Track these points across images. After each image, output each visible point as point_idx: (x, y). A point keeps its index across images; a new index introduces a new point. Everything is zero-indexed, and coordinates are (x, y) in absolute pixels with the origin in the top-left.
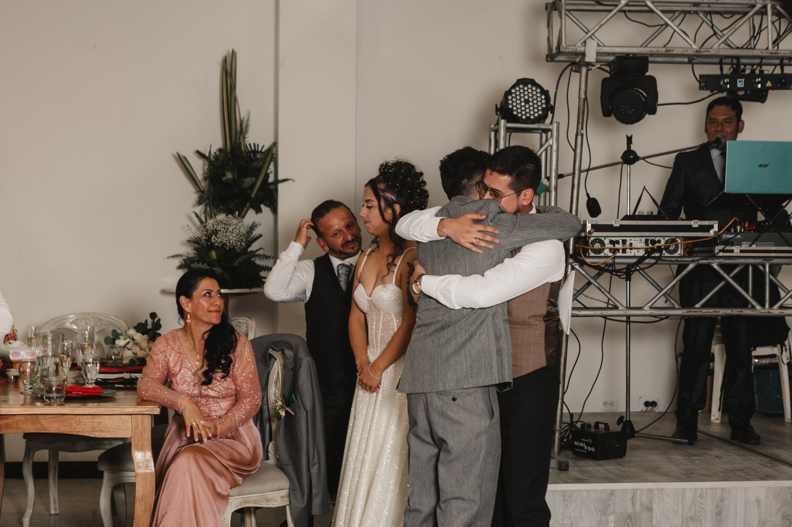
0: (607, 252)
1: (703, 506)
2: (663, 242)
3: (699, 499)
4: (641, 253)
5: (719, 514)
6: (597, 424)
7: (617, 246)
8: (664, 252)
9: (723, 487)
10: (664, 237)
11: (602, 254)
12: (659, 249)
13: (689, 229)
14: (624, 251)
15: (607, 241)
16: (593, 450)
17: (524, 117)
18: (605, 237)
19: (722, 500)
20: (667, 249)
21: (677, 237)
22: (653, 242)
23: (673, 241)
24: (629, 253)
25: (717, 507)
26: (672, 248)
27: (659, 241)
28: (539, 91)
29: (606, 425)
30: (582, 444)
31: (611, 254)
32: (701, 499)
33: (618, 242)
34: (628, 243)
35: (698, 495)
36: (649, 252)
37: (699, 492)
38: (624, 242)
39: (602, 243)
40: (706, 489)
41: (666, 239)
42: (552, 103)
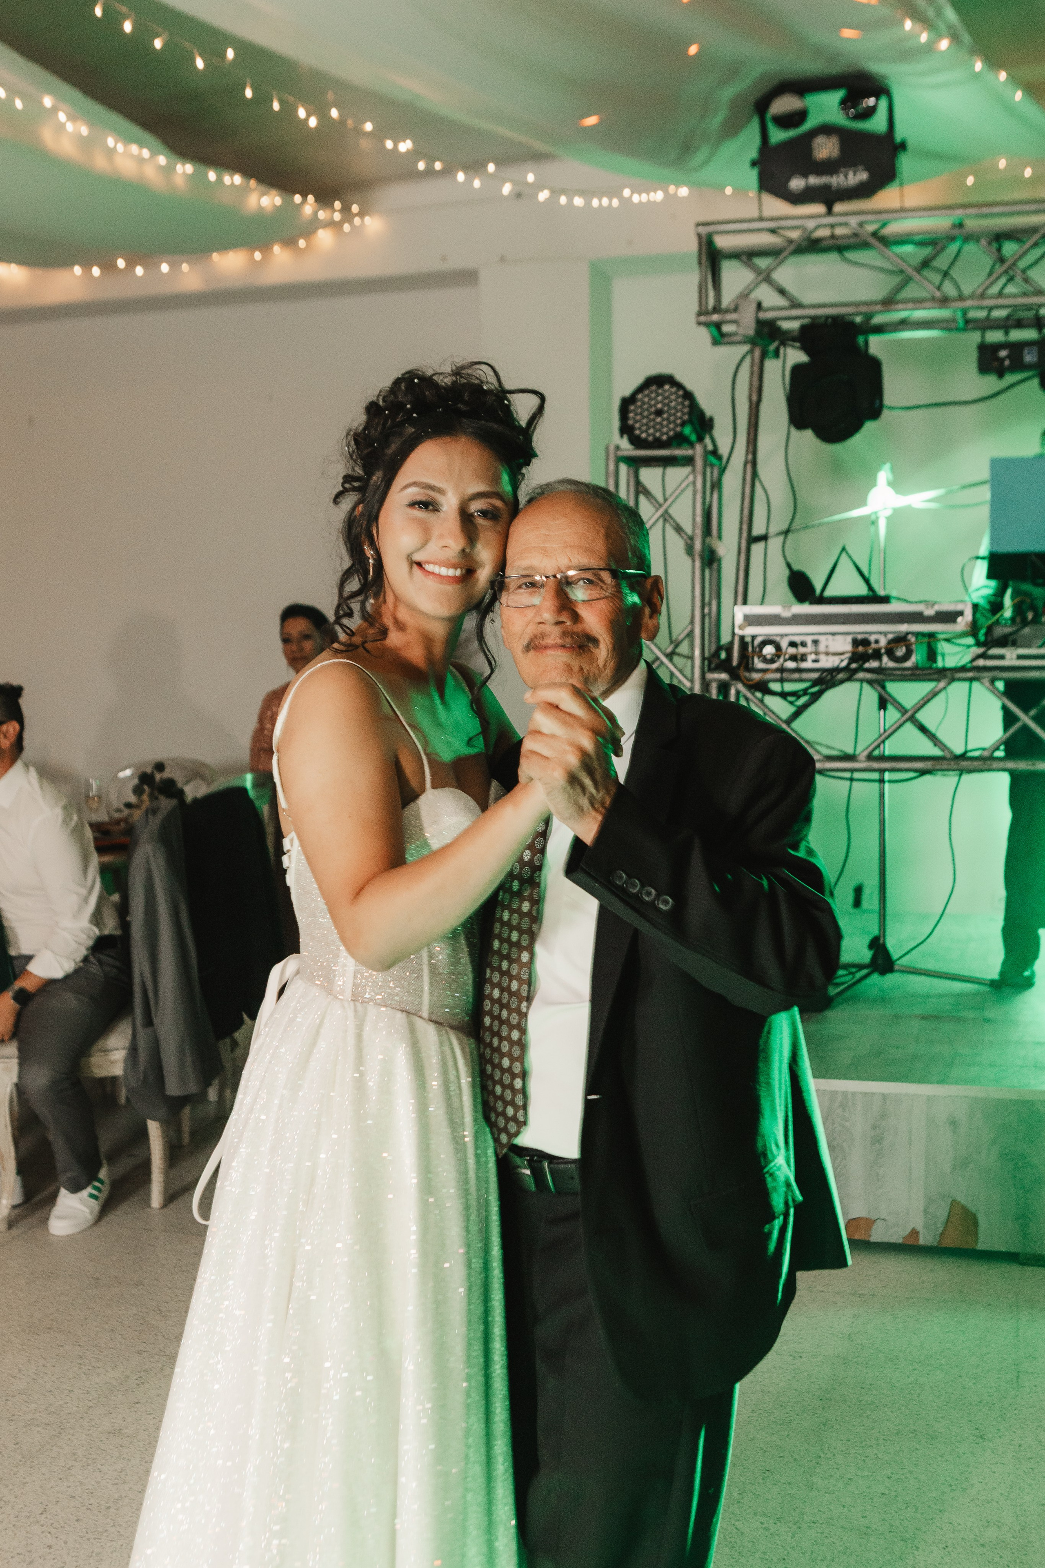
0: (786, 661)
1: (847, 1124)
2: (883, 642)
3: (839, 1111)
4: (843, 662)
5: (877, 1140)
7: (803, 651)
8: (885, 659)
9: (886, 1091)
10: (885, 634)
11: (779, 665)
12: (877, 655)
13: (918, 618)
14: (815, 658)
15: (785, 643)
17: (650, 439)
18: (783, 635)
19: (883, 1116)
20: (890, 653)
21: (908, 634)
22: (865, 642)
23: (901, 639)
25: (874, 1127)
26: (901, 652)
27: (877, 642)
28: (679, 393)
31: (791, 665)
32: (844, 1111)
33: (804, 644)
34: (822, 646)
35: (837, 1104)
36: (859, 661)
37: (839, 1099)
38: (817, 643)
39: (777, 646)
40: (853, 1094)
41: (890, 636)
42: (708, 414)
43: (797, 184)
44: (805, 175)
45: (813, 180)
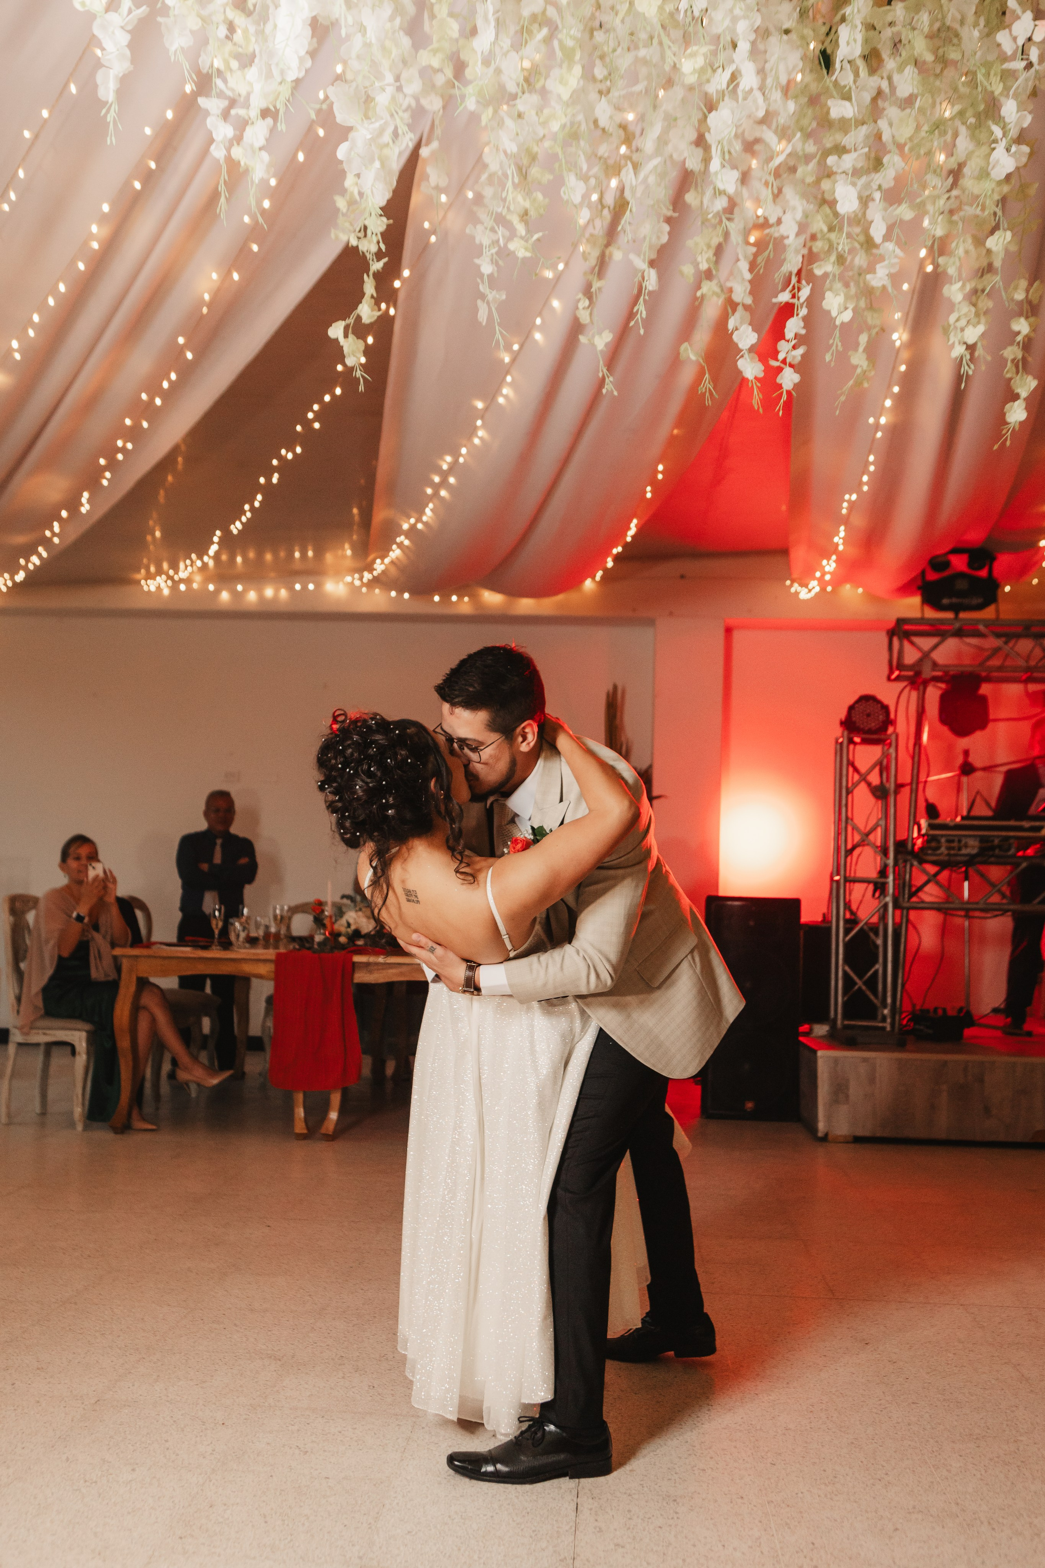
0: (943, 850)
2: (996, 842)
3: (1029, 1073)
4: (975, 851)
6: (936, 1009)
7: (953, 845)
8: (997, 850)
10: (998, 837)
11: (939, 852)
12: (993, 848)
13: (1021, 829)
14: (960, 849)
15: (943, 840)
16: (931, 1031)
17: (866, 728)
18: (942, 836)
20: (1000, 847)
21: (1010, 837)
22: (986, 841)
23: (1006, 840)
24: (964, 851)
26: (1006, 847)
27: (993, 841)
28: (879, 705)
29: (944, 1010)
30: (922, 1027)
31: (946, 852)
32: (1031, 1073)
33: (953, 841)
34: (963, 842)
36: (983, 851)
38: (960, 841)
39: (939, 842)
41: (1000, 839)
42: (892, 716)
43: (945, 601)
44: (950, 597)
45: (954, 600)
